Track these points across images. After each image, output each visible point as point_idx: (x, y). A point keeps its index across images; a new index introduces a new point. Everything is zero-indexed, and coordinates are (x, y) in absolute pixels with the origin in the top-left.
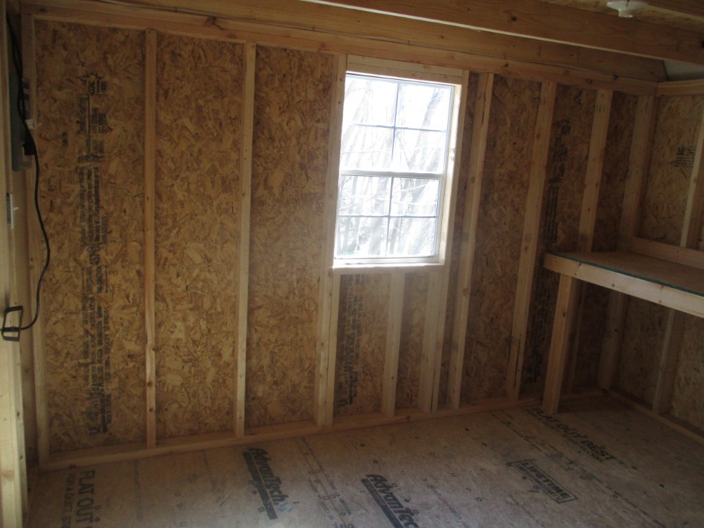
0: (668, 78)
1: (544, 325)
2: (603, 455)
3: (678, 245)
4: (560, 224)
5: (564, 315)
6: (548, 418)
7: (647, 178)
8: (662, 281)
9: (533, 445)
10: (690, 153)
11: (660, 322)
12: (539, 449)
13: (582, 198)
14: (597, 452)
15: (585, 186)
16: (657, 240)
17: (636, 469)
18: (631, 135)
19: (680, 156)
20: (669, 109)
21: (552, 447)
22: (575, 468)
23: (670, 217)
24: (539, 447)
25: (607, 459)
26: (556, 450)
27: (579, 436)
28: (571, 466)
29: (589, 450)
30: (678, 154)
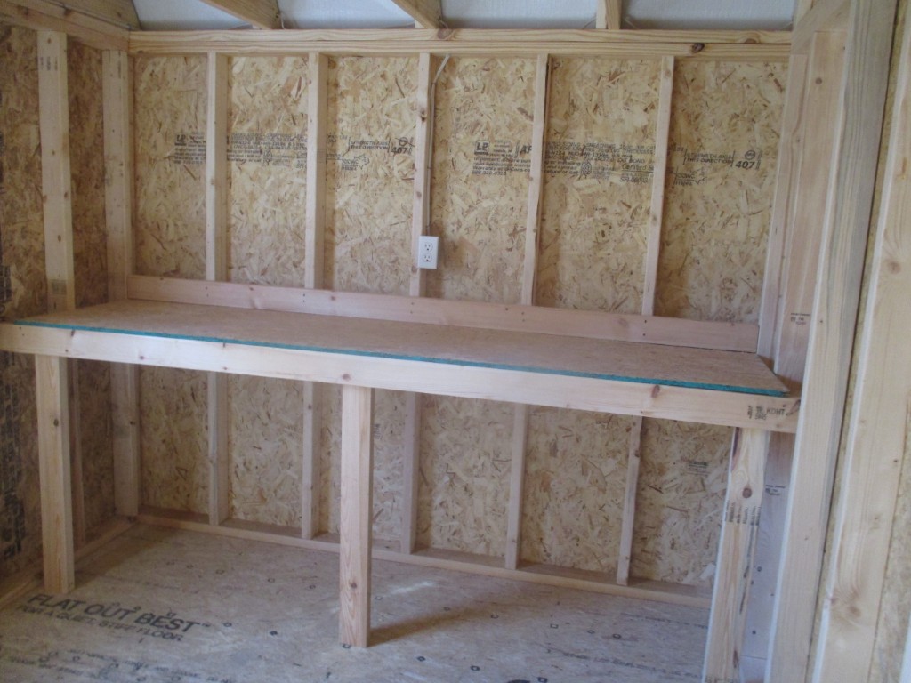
0: (142, 27)
1: (16, 450)
2: (178, 627)
3: (203, 278)
4: (13, 268)
5: (56, 423)
6: (64, 604)
7: (136, 180)
8: (220, 337)
9: (61, 669)
10: (195, 141)
11: (193, 395)
12: (73, 672)
13: (42, 219)
14: (167, 627)
15: (43, 199)
16: (167, 274)
17: (230, 625)
18: (101, 114)
19: (180, 147)
20: (151, 75)
21: (93, 656)
22: (148, 673)
23: (181, 240)
24: (72, 666)
25: (185, 630)
26: (102, 657)
27: (128, 612)
28: (140, 673)
29: (153, 629)
30: (176, 144)
